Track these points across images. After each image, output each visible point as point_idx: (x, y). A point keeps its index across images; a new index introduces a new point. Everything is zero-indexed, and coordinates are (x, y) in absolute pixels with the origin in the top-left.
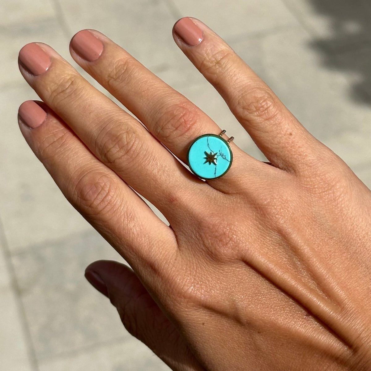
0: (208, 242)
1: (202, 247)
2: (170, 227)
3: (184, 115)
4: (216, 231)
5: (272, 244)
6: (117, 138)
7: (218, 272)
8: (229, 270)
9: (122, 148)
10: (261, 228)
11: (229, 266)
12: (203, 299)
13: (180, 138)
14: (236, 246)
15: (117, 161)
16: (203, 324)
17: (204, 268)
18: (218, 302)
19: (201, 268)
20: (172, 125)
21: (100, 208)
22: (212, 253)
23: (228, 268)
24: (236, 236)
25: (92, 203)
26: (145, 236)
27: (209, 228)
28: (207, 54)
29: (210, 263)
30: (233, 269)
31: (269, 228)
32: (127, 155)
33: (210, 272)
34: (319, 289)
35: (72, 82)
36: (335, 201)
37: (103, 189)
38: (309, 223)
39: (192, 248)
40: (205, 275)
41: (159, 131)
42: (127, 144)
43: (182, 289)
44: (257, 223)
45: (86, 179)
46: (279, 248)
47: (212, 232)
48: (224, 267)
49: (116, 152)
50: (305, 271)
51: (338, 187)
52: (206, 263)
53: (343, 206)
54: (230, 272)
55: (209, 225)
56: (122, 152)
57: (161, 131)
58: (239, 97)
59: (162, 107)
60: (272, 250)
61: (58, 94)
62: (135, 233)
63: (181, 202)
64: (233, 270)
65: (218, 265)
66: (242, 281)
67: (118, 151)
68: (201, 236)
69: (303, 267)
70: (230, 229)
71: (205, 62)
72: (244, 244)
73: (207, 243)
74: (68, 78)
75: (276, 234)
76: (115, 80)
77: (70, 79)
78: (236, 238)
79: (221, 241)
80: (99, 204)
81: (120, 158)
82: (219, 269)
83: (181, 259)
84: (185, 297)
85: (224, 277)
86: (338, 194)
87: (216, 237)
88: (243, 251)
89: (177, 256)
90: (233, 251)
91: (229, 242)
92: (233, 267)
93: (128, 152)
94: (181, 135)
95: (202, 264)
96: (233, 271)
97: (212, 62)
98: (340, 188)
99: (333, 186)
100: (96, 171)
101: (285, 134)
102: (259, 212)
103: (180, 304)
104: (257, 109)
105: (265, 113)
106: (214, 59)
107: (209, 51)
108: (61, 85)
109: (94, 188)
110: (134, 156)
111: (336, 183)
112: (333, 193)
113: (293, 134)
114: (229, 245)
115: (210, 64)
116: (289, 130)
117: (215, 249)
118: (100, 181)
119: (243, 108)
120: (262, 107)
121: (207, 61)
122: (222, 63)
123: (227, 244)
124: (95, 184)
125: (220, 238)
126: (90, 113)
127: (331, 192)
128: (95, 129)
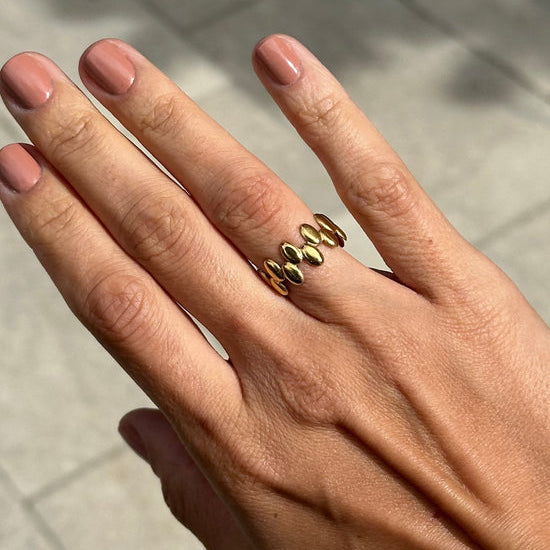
0: (290, 394)
1: (280, 400)
2: (229, 362)
3: (262, 196)
4: (303, 380)
5: (386, 404)
6: (156, 223)
7: (302, 440)
8: (319, 439)
9: (162, 239)
10: (371, 380)
11: (318, 432)
13: (254, 231)
14: (332, 404)
15: (154, 259)
16: (276, 515)
17: (281, 434)
19: (276, 433)
20: (244, 210)
21: (125, 333)
22: (295, 411)
23: (317, 436)
24: (332, 389)
25: (115, 325)
27: (291, 373)
28: (306, 102)
30: (325, 438)
31: (383, 381)
32: (170, 251)
35: (86, 124)
36: (490, 344)
37: (131, 302)
39: (264, 401)
40: (282, 443)
41: (222, 218)
42: (171, 234)
44: (364, 372)
45: (105, 287)
46: (397, 411)
47: (297, 380)
48: (311, 433)
49: (153, 245)
50: (435, 449)
51: (495, 324)
52: (285, 426)
53: (501, 353)
54: (319, 442)
56: (163, 245)
57: (226, 219)
58: (353, 176)
59: (229, 182)
61: (63, 143)
62: (180, 373)
64: (324, 440)
67: (157, 244)
68: (278, 384)
69: (433, 442)
70: (324, 378)
71: (301, 115)
72: (344, 403)
74: (80, 116)
75: (393, 390)
76: (153, 129)
77: (82, 119)
78: (332, 391)
79: (309, 394)
80: (124, 327)
81: (158, 255)
82: (304, 437)
83: (246, 416)
84: (250, 474)
86: (496, 334)
87: (302, 388)
89: (241, 410)
90: (326, 411)
91: (321, 397)
92: (326, 435)
93: (171, 246)
94: (256, 227)
95: (278, 427)
96: (326, 441)
98: (498, 325)
99: (488, 322)
100: (121, 274)
101: (421, 241)
102: (369, 355)
103: (243, 482)
104: (381, 199)
105: (392, 207)
106: (316, 111)
107: (309, 96)
108: (68, 128)
109: (118, 302)
110: (181, 254)
111: (493, 318)
112: (488, 332)
113: (435, 241)
114: (320, 402)
115: (309, 119)
116: (429, 235)
117: (300, 405)
118: (128, 291)
119: (359, 195)
120: (389, 196)
121: (305, 113)
122: (329, 118)
123: (318, 400)
124: (120, 296)
125: (307, 390)
126: (114, 179)
127: (484, 330)
128: (120, 206)
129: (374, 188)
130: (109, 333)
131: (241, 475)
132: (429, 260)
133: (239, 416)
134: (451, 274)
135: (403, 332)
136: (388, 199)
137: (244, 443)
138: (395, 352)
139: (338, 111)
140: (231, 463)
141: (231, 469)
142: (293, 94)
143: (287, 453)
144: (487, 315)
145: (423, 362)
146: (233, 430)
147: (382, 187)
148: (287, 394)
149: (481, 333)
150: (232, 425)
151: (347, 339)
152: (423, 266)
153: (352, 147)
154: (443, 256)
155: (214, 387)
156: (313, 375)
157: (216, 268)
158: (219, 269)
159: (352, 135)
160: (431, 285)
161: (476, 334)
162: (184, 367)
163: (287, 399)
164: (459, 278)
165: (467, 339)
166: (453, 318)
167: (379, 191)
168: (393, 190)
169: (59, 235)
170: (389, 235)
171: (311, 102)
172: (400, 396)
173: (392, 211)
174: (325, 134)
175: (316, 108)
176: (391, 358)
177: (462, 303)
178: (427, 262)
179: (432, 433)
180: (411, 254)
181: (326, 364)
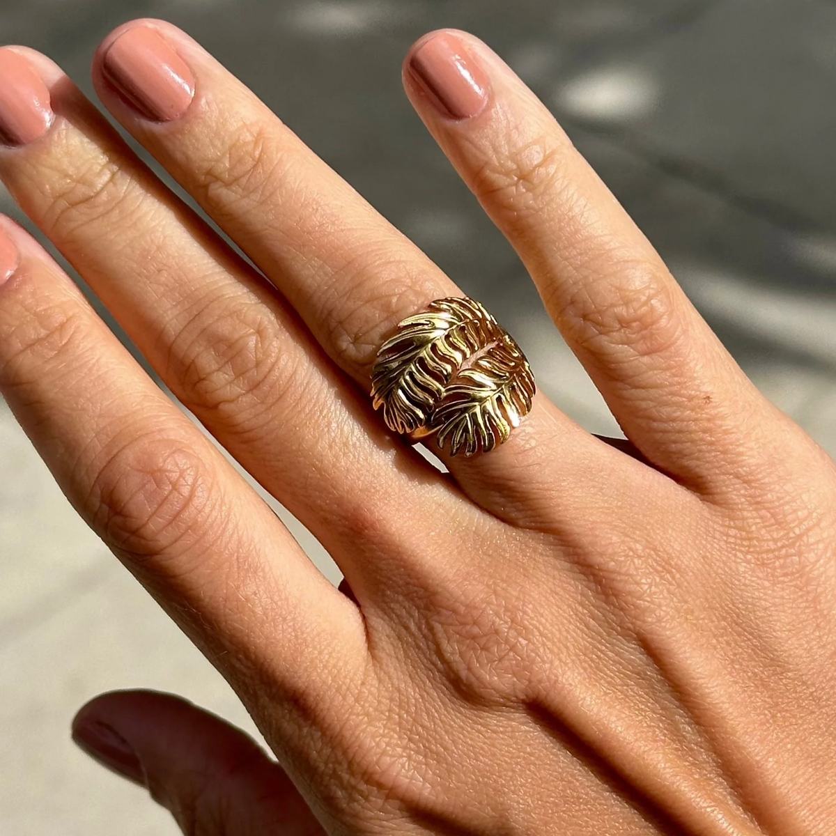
0: (451, 649)
1: (434, 658)
4: (476, 623)
5: (619, 671)
7: (473, 728)
8: (501, 726)
9: (240, 373)
10: (595, 628)
11: (500, 716)
12: (426, 794)
14: (525, 669)
15: (224, 407)
17: (436, 715)
18: (464, 808)
19: (428, 714)
21: (163, 540)
23: (498, 722)
24: (527, 642)
25: (144, 525)
26: (285, 619)
27: (455, 611)
28: (496, 150)
29: (453, 703)
30: (512, 726)
31: (616, 631)
32: (252, 394)
33: (451, 726)
34: (735, 802)
35: (113, 175)
36: (801, 576)
37: (175, 486)
38: (725, 628)
39: (407, 657)
40: (436, 732)
42: (257, 365)
43: (377, 763)
44: (584, 615)
45: (129, 457)
46: (637, 684)
47: (464, 624)
48: (488, 717)
49: (222, 382)
50: (703, 750)
51: (812, 540)
52: (443, 703)
53: (819, 590)
54: (501, 732)
55: (458, 604)
56: (241, 386)
57: (352, 348)
60: (619, 687)
61: (72, 206)
62: (259, 610)
63: (386, 533)
64: (509, 729)
65: (472, 711)
66: (532, 758)
67: (231, 383)
68: (431, 629)
69: (699, 739)
70: (512, 621)
71: (487, 172)
72: (547, 666)
73: (449, 649)
74: (103, 160)
75: (632, 648)
77: (106, 166)
78: (527, 645)
79: (485, 649)
80: (162, 530)
81: (231, 401)
82: (475, 723)
83: (375, 682)
84: (380, 786)
85: (485, 743)
86: (812, 558)
87: (474, 638)
88: (542, 685)
89: (366, 674)
90: (515, 679)
91: (507, 654)
92: (513, 720)
93: (255, 386)
95: (430, 704)
96: (512, 732)
97: (508, 174)
98: (817, 542)
99: (799, 537)
100: (158, 437)
101: (691, 398)
102: (592, 585)
103: (366, 799)
104: (624, 323)
105: (644, 338)
106: (515, 167)
107: (502, 141)
108: (82, 181)
109: (152, 486)
110: (270, 400)
111: (808, 530)
112: (800, 554)
113: (715, 399)
114: (506, 663)
115: (500, 180)
116: (707, 388)
117: (469, 669)
118: (169, 466)
119: (585, 317)
120: (639, 319)
121: (495, 170)
122: (536, 181)
123: (500, 660)
124: (154, 474)
125: (483, 641)
126: (159, 271)
127: (793, 551)
128: (170, 317)
129: (613, 305)
130: (133, 539)
131: (363, 787)
132: (705, 431)
133: (363, 684)
134: (741, 454)
135: (655, 550)
136: (634, 324)
137: (371, 729)
138: (638, 583)
139: (552, 169)
140: (345, 766)
141: (346, 776)
142: (473, 135)
143: (446, 749)
144: (798, 526)
145: (686, 602)
146: (352, 707)
147: (627, 303)
148: (447, 648)
149: (788, 556)
150: (351, 700)
151: (556, 557)
152: (693, 441)
153: (577, 231)
154: (729, 424)
155: (318, 635)
156: (493, 616)
157: (329, 424)
158: (334, 425)
159: (577, 210)
160: (705, 473)
161: (778, 558)
162: (265, 600)
163: (448, 655)
164: (752, 461)
165: (763, 564)
166: (740, 529)
167: (621, 310)
168: (644, 309)
169: (48, 367)
170: (637, 387)
171: (505, 150)
172: (644, 658)
173: (641, 346)
174: (528, 208)
175: (513, 160)
176: (630, 593)
177: (757, 503)
178: (701, 435)
179: (698, 723)
180: (674, 420)
181: (518, 598)
